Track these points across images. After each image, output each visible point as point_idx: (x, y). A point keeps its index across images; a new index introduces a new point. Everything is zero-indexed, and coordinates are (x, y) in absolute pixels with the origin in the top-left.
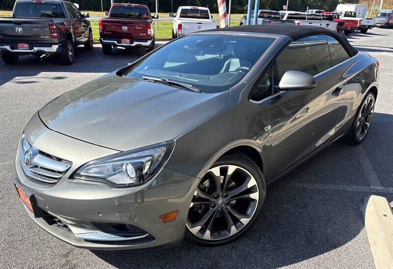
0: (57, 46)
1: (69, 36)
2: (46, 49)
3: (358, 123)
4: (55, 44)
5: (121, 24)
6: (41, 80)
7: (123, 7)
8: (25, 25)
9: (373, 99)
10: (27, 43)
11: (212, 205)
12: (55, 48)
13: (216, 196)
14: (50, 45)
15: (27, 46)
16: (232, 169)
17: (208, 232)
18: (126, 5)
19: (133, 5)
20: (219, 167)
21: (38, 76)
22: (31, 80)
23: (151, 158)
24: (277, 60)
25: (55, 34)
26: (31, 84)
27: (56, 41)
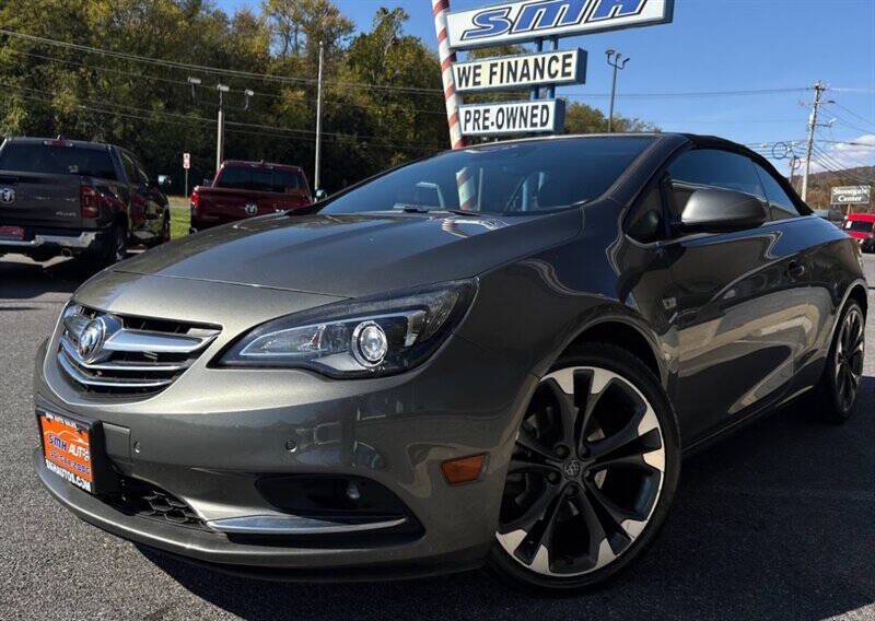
0: (91, 236)
1: (120, 219)
2: (66, 241)
3: (838, 367)
4: (91, 230)
5: (242, 199)
6: (44, 306)
7: (249, 168)
8: (21, 185)
9: (861, 319)
10: (22, 226)
11: (552, 477)
12: (87, 239)
13: (560, 452)
14: (76, 232)
15: (18, 231)
16: (601, 379)
17: (542, 554)
18: (254, 164)
19: (271, 165)
20: (574, 368)
21: (36, 299)
22: (20, 305)
23: (421, 312)
24: (668, 170)
25: (91, 209)
26: (22, 312)
27: (92, 223)
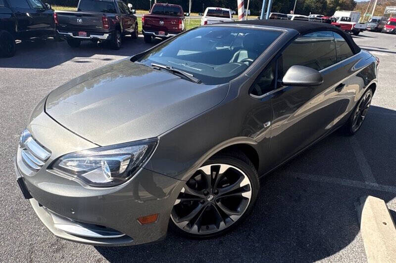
0: (108, 35)
1: (118, 27)
2: (99, 37)
3: (355, 117)
4: (107, 33)
5: (159, 19)
6: (93, 60)
7: (163, 6)
8: (84, 17)
9: (371, 95)
10: (85, 32)
11: (202, 201)
12: (106, 36)
13: (206, 192)
14: (102, 34)
15: (85, 33)
16: (224, 168)
17: (195, 227)
18: (164, 4)
19: (170, 5)
20: (210, 165)
21: (92, 57)
22: (86, 60)
23: (130, 156)
25: (107, 26)
26: (85, 63)
27: (107, 30)
